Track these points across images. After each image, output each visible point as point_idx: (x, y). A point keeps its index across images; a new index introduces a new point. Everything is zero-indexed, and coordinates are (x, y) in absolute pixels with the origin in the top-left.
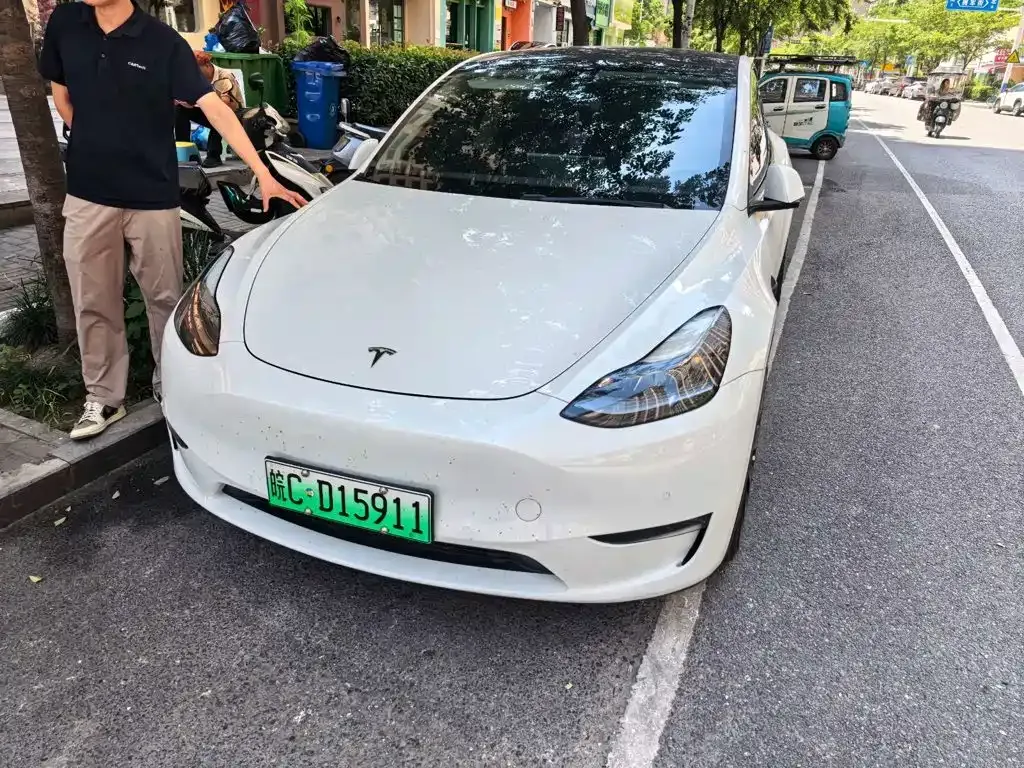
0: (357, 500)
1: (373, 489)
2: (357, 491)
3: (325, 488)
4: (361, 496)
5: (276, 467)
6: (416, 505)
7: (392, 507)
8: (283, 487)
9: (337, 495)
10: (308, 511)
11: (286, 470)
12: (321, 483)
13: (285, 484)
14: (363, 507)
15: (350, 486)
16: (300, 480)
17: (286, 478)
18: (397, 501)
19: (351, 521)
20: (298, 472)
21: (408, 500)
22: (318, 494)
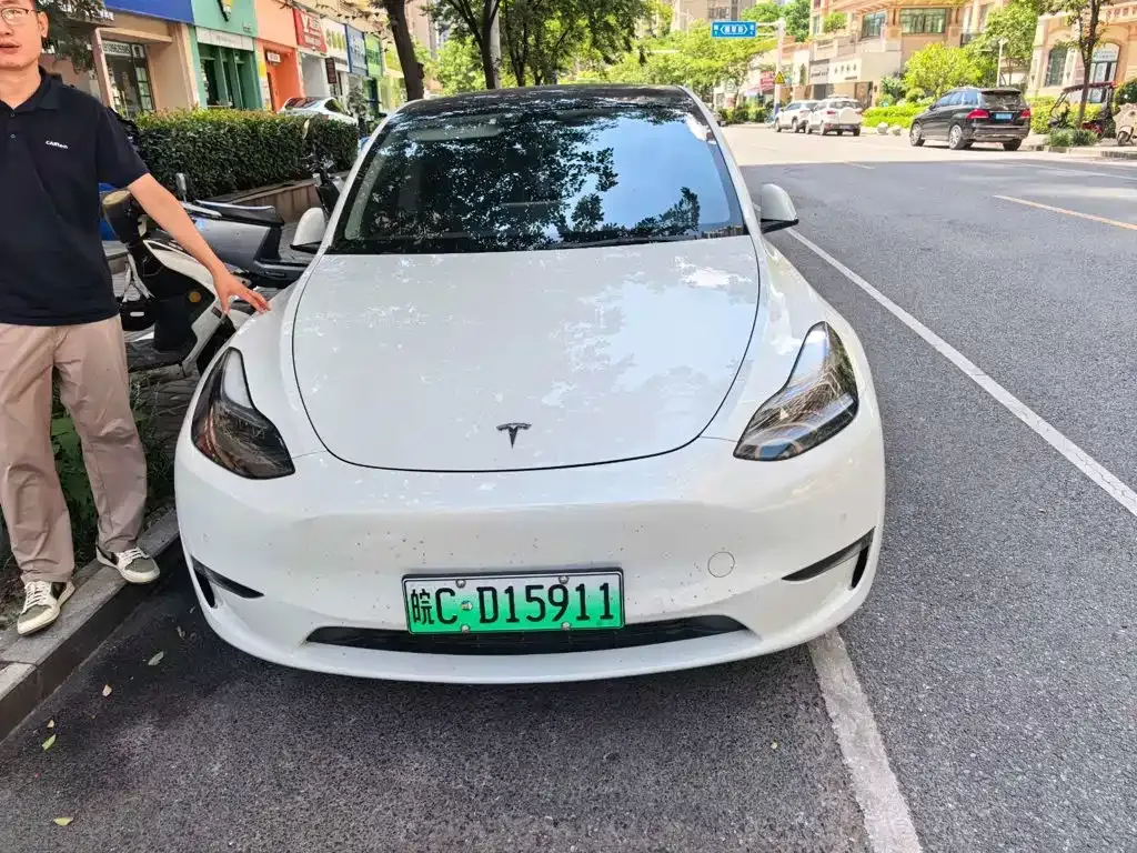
0: (529, 599)
1: (548, 582)
2: (529, 588)
3: (488, 595)
4: (534, 593)
5: (418, 586)
6: (605, 587)
7: (574, 597)
8: (429, 608)
9: (503, 599)
10: (465, 628)
11: (432, 587)
12: (481, 590)
13: (432, 602)
14: (536, 605)
15: (519, 586)
16: (452, 593)
17: (433, 596)
18: (581, 588)
19: (523, 625)
20: (451, 584)
21: (593, 583)
22: (478, 605)
